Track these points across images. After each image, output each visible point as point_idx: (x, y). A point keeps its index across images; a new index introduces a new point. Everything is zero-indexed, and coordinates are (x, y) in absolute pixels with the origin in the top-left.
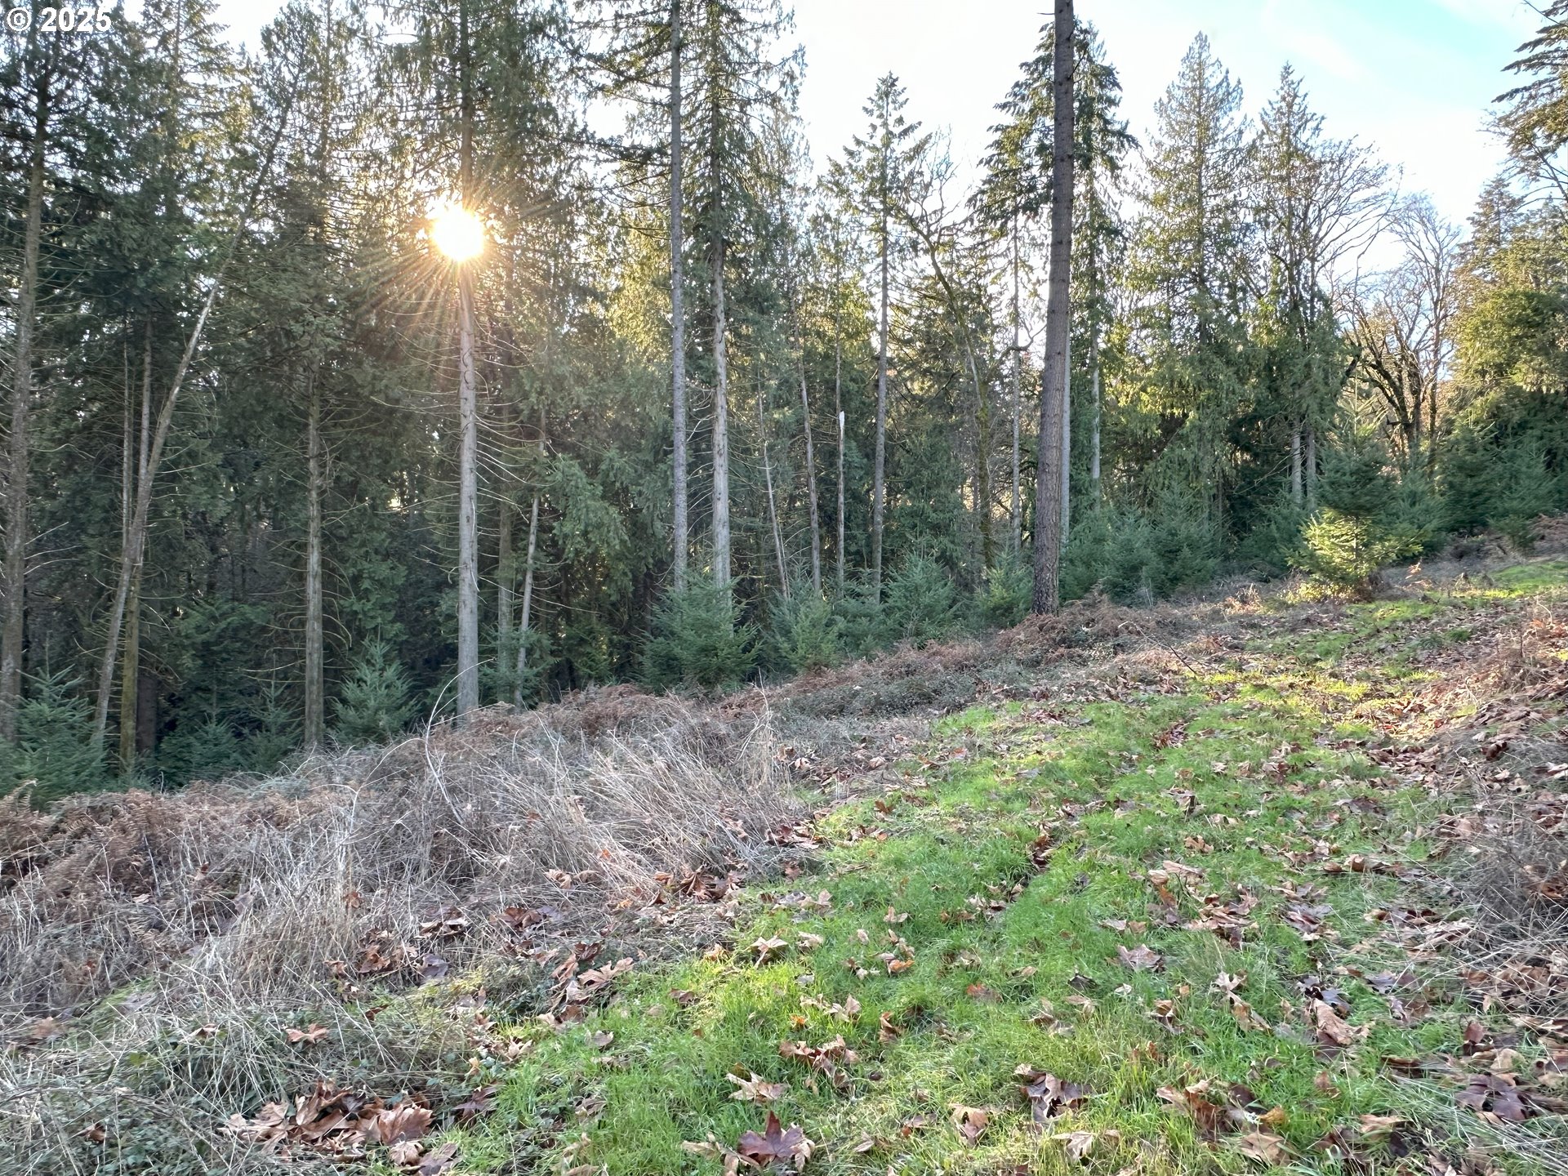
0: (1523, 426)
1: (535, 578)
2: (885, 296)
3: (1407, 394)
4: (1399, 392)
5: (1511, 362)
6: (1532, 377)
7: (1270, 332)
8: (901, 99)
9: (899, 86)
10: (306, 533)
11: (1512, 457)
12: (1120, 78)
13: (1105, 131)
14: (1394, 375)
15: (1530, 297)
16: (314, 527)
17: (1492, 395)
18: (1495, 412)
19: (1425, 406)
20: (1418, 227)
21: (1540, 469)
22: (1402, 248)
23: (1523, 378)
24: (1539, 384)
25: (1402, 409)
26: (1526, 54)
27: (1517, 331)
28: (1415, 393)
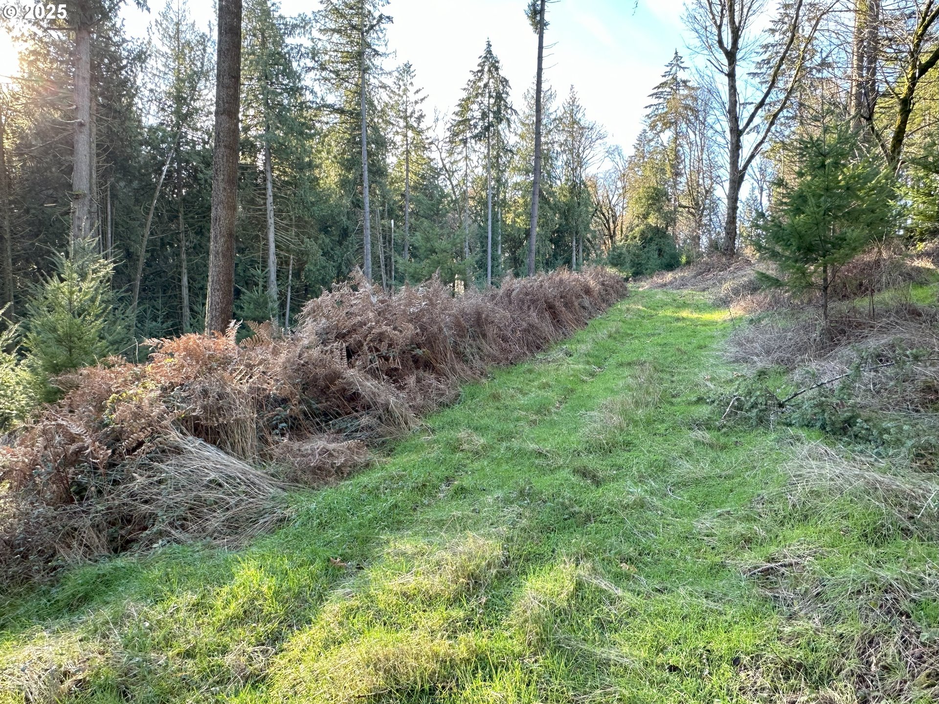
0: (651, 239)
1: (292, 289)
2: (407, 167)
3: (611, 224)
4: (608, 221)
5: (648, 214)
6: (655, 220)
7: (565, 196)
8: (413, 74)
9: (412, 69)
10: (181, 267)
11: (648, 252)
12: (510, 83)
13: (506, 106)
14: (606, 214)
15: (655, 189)
16: (184, 264)
17: (642, 227)
18: (643, 233)
19: (618, 228)
20: (617, 156)
21: (656, 256)
22: (612, 164)
23: (652, 220)
24: (656, 223)
25: (609, 229)
26: (656, 91)
27: (650, 202)
28: (614, 222)
